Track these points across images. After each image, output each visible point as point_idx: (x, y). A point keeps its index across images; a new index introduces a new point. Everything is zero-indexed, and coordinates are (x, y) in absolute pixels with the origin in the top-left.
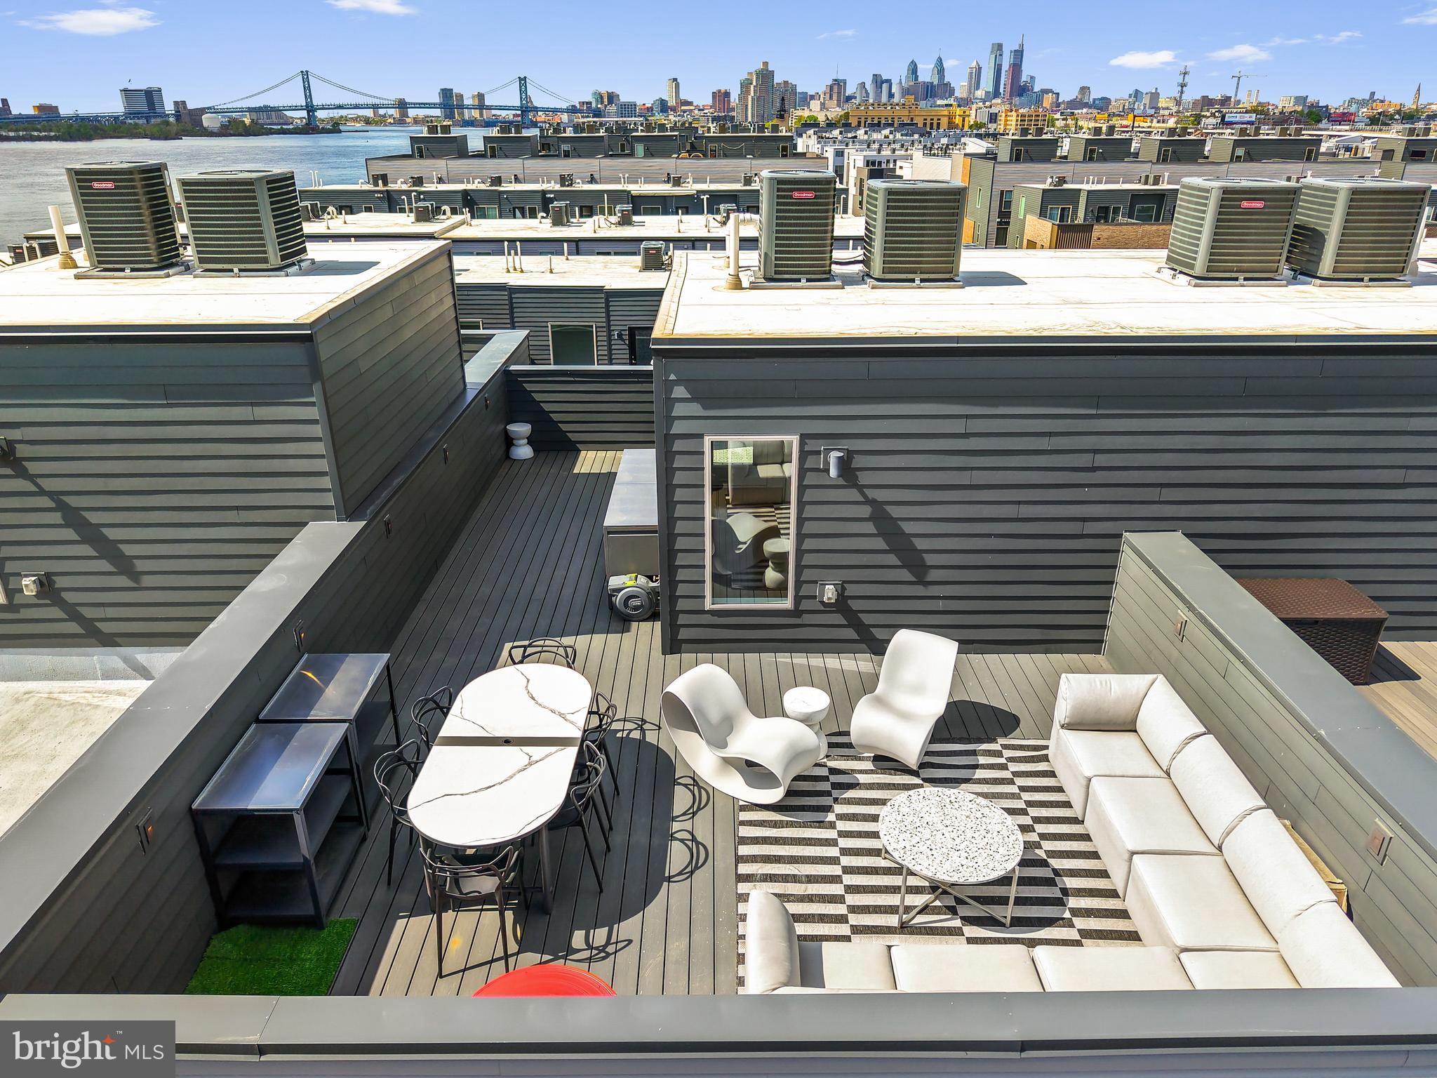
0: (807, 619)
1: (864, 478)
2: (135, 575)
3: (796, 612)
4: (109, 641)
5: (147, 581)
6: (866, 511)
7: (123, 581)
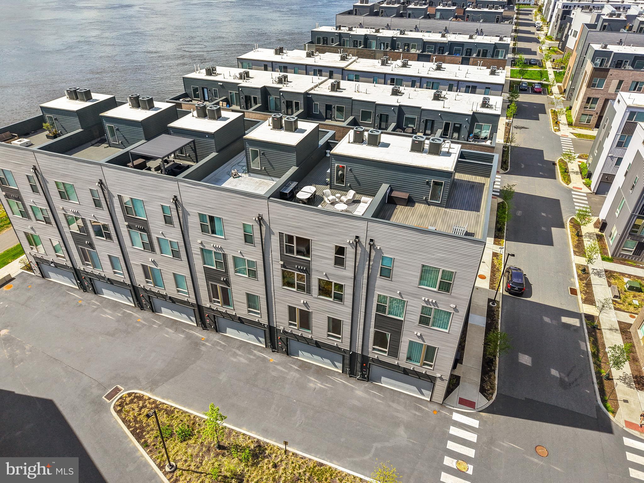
0: (347, 188)
1: (353, 172)
2: (274, 169)
3: (345, 187)
4: (270, 176)
5: (275, 170)
6: (353, 176)
7: (273, 169)
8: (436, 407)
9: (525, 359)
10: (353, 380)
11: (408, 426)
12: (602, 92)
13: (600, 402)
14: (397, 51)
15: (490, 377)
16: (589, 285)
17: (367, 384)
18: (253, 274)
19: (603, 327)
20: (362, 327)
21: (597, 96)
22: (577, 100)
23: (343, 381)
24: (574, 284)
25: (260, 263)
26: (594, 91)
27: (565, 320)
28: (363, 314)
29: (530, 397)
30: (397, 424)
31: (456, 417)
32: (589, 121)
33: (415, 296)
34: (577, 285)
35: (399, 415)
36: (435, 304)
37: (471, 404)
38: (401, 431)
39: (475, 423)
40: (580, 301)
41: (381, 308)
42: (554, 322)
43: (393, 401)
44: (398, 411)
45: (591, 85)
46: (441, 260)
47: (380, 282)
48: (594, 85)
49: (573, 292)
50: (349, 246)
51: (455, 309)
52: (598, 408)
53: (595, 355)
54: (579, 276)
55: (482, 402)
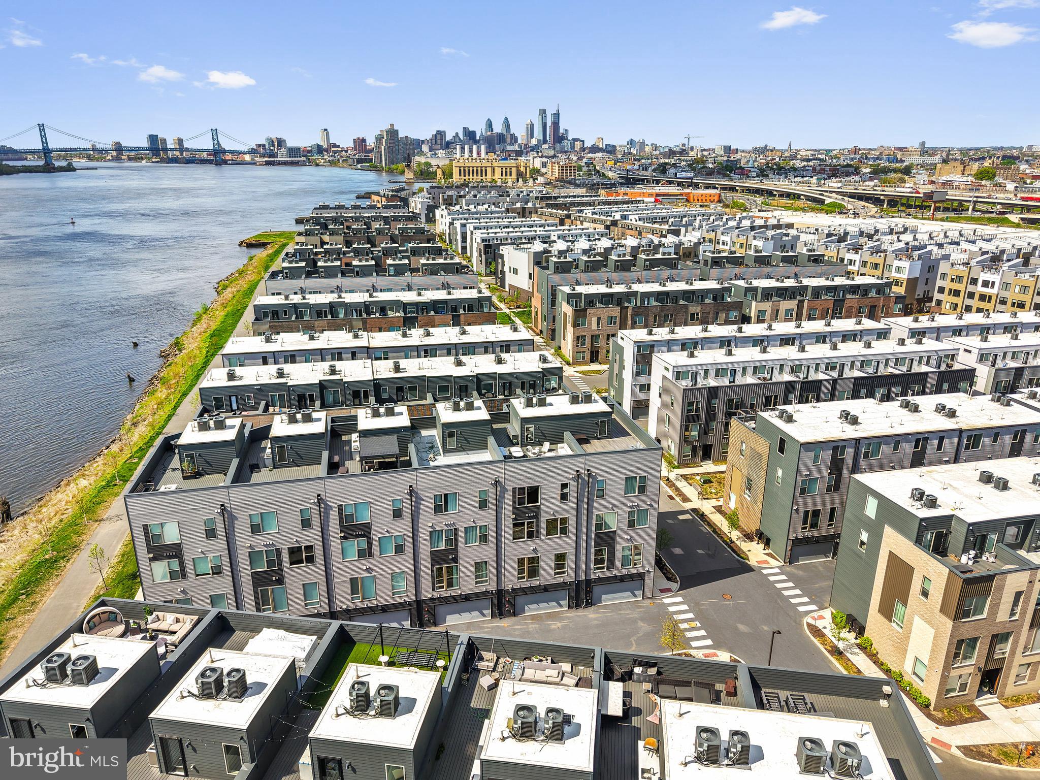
0: (540, 442)
3: (534, 442)
6: (540, 432)
8: (649, 601)
9: (678, 551)
10: (580, 610)
11: (642, 619)
12: (587, 330)
13: (737, 557)
14: (374, 316)
15: (666, 569)
16: (677, 489)
17: (593, 608)
18: (484, 539)
19: (706, 513)
20: (584, 551)
21: (584, 334)
22: (564, 339)
23: (574, 614)
24: (667, 492)
25: (493, 524)
26: (580, 330)
27: (681, 517)
28: (585, 538)
29: (698, 571)
30: (634, 621)
31: (666, 601)
32: (583, 358)
33: (623, 505)
34: (671, 492)
35: (631, 616)
36: (637, 506)
37: (669, 590)
38: (641, 624)
39: (680, 599)
40: (681, 502)
41: (599, 526)
42: (676, 522)
43: (620, 610)
44: (628, 614)
45: (576, 325)
46: (638, 469)
47: (597, 503)
48: (578, 325)
49: (671, 497)
50: (572, 481)
51: (651, 505)
52: (738, 560)
53: (715, 531)
54: (667, 485)
55: (675, 586)
